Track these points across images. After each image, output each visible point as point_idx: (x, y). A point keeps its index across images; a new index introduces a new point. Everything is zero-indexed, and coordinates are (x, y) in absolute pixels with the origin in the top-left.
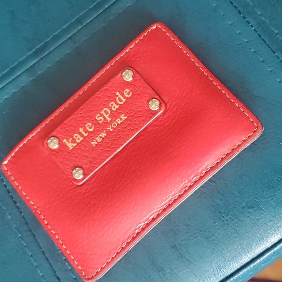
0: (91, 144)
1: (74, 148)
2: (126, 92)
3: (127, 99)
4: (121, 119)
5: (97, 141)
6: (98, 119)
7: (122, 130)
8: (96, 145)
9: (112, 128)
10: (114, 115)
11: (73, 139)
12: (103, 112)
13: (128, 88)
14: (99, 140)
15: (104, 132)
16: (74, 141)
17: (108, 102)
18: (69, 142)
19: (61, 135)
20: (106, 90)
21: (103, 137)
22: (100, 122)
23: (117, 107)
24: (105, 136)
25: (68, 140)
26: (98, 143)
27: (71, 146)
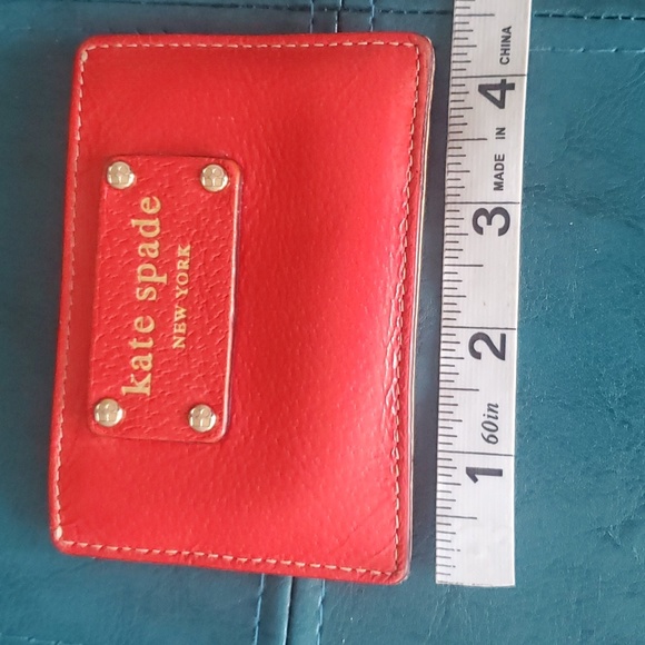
0: (176, 349)
1: (153, 387)
2: (145, 206)
3: (158, 215)
4: (184, 258)
5: (180, 335)
6: (144, 297)
7: (203, 273)
8: (185, 342)
9: (182, 287)
10: (165, 263)
11: (135, 372)
12: (141, 278)
13: (143, 195)
14: (182, 329)
15: (177, 306)
16: (140, 375)
17: (133, 252)
18: (133, 385)
19: (109, 388)
20: (109, 237)
21: (183, 316)
22: (154, 298)
23: (156, 245)
24: (185, 313)
25: (127, 383)
26: (185, 336)
27: (142, 388)
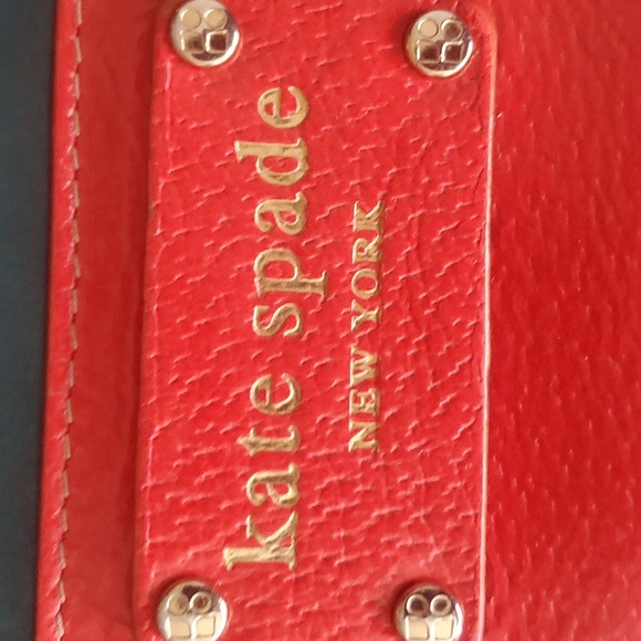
0: (355, 453)
1: (301, 544)
2: (269, 108)
3: (304, 129)
4: (366, 235)
5: (360, 416)
6: (269, 329)
7: (417, 271)
8: (378, 434)
9: (367, 304)
11: (256, 512)
12: (262, 284)
13: (264, 84)
14: (368, 401)
15: (353, 350)
16: (268, 519)
17: (242, 223)
18: (252, 543)
19: (190, 553)
20: (179, 182)
21: (370, 373)
22: (295, 331)
23: (296, 204)
24: (376, 366)
25: (237, 539)
26: (378, 419)
